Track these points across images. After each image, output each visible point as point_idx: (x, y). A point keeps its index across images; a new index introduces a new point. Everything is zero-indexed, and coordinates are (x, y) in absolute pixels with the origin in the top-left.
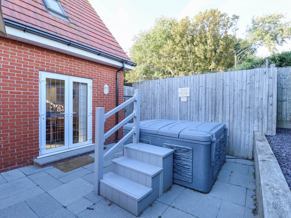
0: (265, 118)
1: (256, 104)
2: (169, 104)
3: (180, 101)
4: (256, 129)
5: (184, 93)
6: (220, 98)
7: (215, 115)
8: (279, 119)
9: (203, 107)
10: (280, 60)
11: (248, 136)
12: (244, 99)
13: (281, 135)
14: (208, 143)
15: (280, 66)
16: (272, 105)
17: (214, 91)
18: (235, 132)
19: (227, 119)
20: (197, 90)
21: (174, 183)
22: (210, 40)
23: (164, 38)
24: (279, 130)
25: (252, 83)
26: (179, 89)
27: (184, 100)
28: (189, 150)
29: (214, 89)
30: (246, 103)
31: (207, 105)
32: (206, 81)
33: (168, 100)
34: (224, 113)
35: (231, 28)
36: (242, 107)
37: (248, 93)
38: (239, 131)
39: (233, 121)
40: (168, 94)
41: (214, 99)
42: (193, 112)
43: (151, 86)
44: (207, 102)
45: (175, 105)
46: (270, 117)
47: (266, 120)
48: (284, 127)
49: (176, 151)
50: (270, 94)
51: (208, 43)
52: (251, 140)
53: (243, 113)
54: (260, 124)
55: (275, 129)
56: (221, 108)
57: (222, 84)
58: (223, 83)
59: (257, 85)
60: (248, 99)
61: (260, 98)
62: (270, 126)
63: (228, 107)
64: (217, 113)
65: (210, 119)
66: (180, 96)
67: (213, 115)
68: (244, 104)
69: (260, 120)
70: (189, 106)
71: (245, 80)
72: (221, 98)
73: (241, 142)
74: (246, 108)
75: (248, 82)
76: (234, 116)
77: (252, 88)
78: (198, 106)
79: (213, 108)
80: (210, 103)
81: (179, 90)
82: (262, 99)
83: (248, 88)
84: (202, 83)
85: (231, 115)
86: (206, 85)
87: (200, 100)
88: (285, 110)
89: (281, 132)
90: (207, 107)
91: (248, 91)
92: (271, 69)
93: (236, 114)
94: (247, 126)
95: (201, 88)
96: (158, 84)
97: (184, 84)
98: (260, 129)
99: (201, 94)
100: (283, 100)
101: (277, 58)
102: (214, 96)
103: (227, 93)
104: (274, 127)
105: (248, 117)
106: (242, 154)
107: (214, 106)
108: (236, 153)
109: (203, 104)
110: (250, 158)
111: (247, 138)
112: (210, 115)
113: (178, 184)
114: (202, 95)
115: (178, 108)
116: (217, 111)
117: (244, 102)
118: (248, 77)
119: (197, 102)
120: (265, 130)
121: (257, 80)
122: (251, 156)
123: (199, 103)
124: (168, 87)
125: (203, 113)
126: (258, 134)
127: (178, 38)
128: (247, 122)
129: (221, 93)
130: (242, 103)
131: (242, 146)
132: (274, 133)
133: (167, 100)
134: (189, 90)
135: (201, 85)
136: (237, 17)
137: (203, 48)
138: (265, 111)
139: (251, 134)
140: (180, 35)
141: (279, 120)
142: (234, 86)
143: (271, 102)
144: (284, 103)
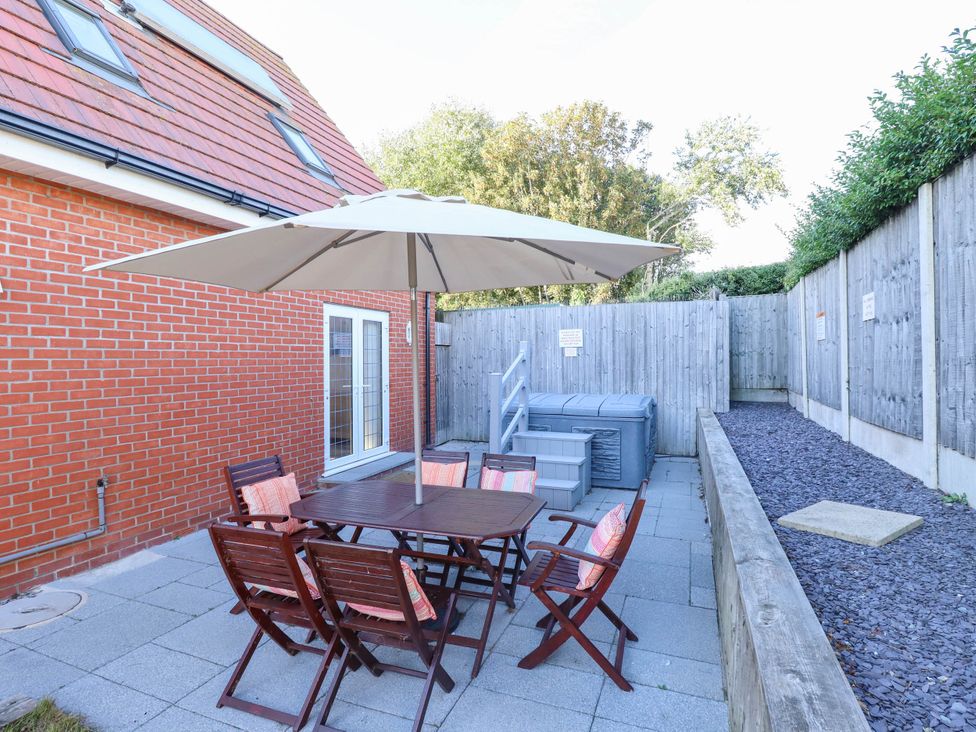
0: (714, 384)
1: (700, 362)
2: (538, 363)
3: (563, 355)
4: (700, 404)
5: (571, 340)
6: (639, 351)
7: (632, 382)
8: (736, 386)
9: (610, 368)
10: (736, 282)
11: (688, 416)
12: (680, 351)
13: (736, 411)
14: (643, 420)
15: (736, 293)
16: (722, 361)
17: (629, 339)
18: (667, 411)
19: (654, 388)
20: (598, 334)
21: (593, 486)
22: (585, 184)
23: (460, 163)
24: (734, 404)
25: (692, 326)
26: (560, 331)
27: (571, 353)
28: (614, 432)
29: (629, 333)
30: (683, 359)
31: (617, 363)
32: (614, 318)
33: (537, 352)
34: (647, 377)
35: (635, 153)
36: (677, 366)
37: (686, 343)
38: (673, 410)
39: (663, 390)
40: (537, 341)
41: (629, 352)
42: (590, 379)
43: (494, 323)
44: (617, 359)
45: (552, 365)
46: (719, 382)
47: (714, 389)
48: (743, 400)
49: (594, 437)
50: (720, 344)
51: (581, 192)
52: (693, 423)
53: (680, 377)
54: (706, 396)
55: (728, 403)
56: (642, 368)
57: (643, 325)
58: (646, 323)
59: (699, 329)
60: (686, 353)
61: (704, 350)
62: (720, 397)
63: (654, 366)
64: (635, 379)
65: (623, 389)
66: (561, 345)
67: (629, 383)
68: (680, 361)
69: (706, 387)
70: (581, 365)
71: (681, 320)
72: (642, 351)
73: (677, 428)
74: (683, 368)
75: (686, 323)
76: (664, 382)
77: (692, 333)
78: (600, 365)
79: (629, 369)
80: (623, 359)
81: (561, 333)
82: (708, 352)
83: (686, 334)
84: (607, 322)
85: (660, 381)
86: (614, 326)
87: (604, 355)
88: (743, 370)
89: (736, 408)
90: (617, 367)
91: (686, 337)
92: (720, 302)
93: (667, 379)
94: (686, 399)
95: (604, 330)
96: (512, 319)
97: (572, 322)
98: (706, 405)
99: (604, 342)
100: (740, 353)
101: (730, 276)
102: (629, 347)
103: (652, 341)
104: (727, 398)
105: (687, 383)
106: (680, 449)
107: (629, 364)
108: (670, 451)
109: (610, 361)
110: (693, 454)
111: (687, 420)
112: (623, 383)
113: (598, 487)
114: (607, 343)
115: (559, 371)
116: (636, 374)
117: (680, 357)
118: (686, 314)
119: (598, 358)
120: (713, 404)
121: (699, 320)
122: (694, 451)
123: (601, 360)
124: (536, 327)
125: (610, 379)
126: (703, 411)
127: (500, 171)
128: (686, 393)
129: (642, 342)
130: (677, 360)
131: (679, 434)
132: (727, 409)
133: (534, 355)
134: (581, 335)
135: (604, 324)
136: (647, 126)
137: (569, 206)
138: (713, 372)
139: (693, 412)
140: (507, 164)
141: (734, 388)
142: (664, 329)
143: (720, 358)
144: (742, 358)
